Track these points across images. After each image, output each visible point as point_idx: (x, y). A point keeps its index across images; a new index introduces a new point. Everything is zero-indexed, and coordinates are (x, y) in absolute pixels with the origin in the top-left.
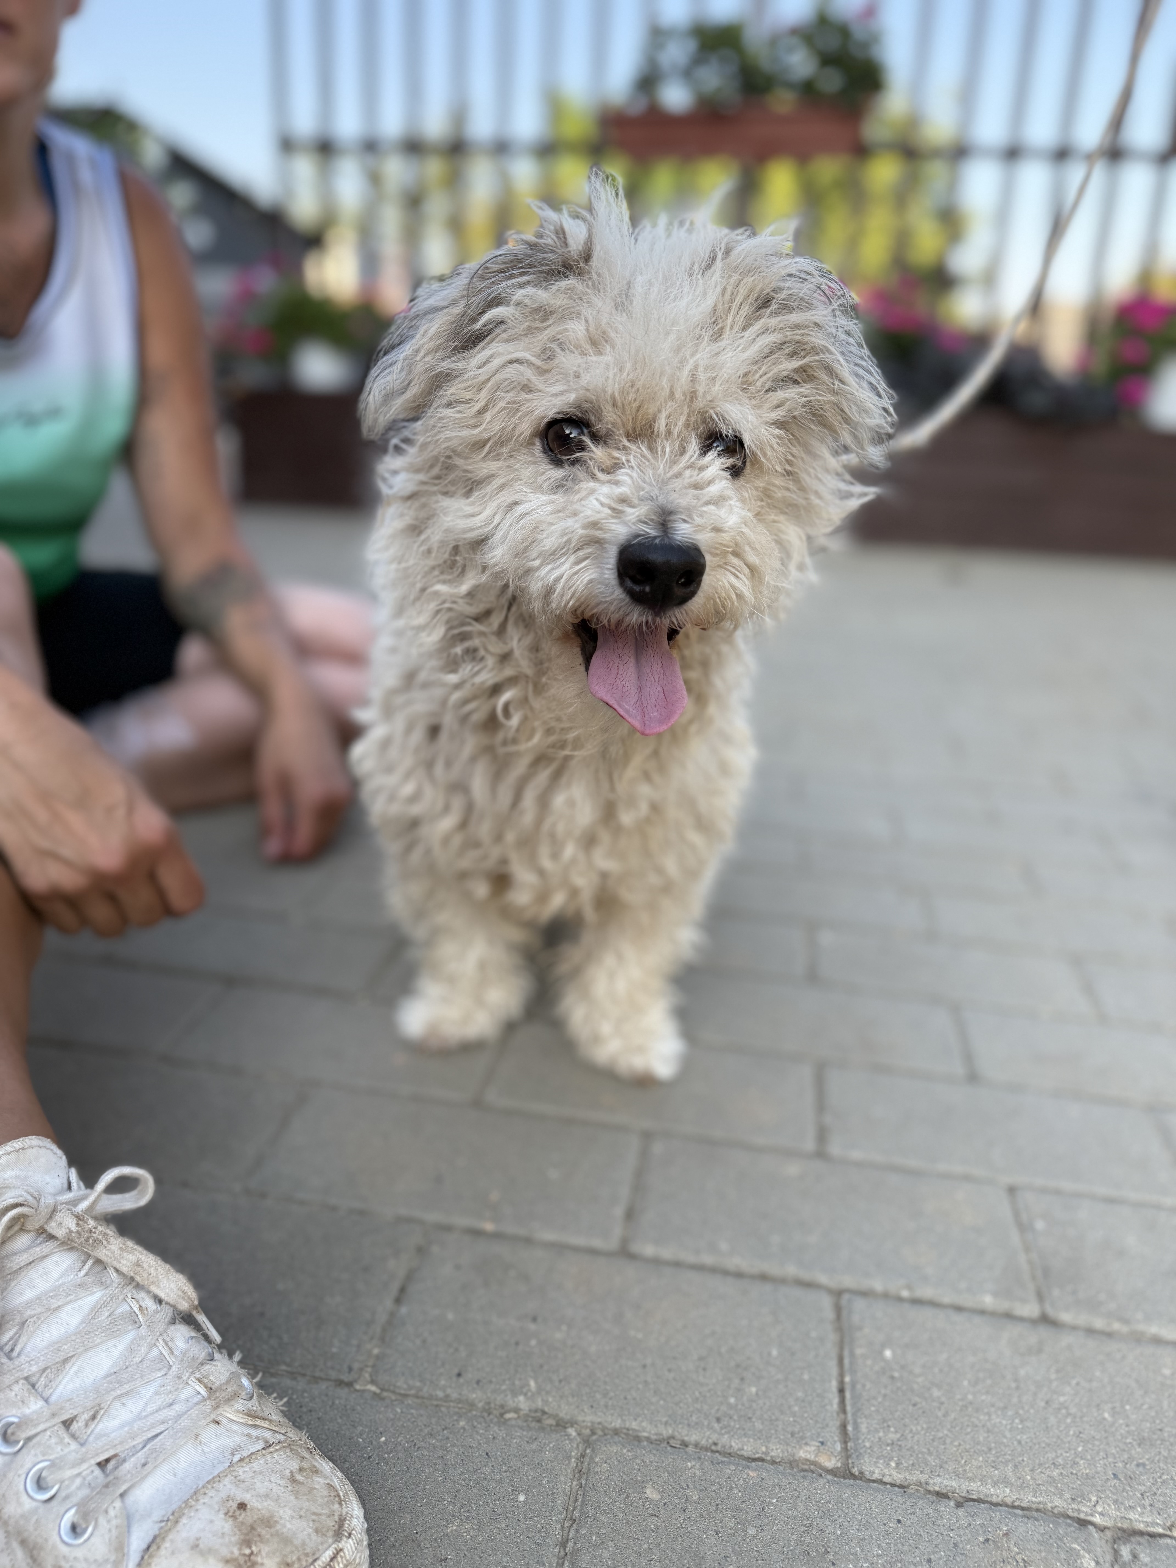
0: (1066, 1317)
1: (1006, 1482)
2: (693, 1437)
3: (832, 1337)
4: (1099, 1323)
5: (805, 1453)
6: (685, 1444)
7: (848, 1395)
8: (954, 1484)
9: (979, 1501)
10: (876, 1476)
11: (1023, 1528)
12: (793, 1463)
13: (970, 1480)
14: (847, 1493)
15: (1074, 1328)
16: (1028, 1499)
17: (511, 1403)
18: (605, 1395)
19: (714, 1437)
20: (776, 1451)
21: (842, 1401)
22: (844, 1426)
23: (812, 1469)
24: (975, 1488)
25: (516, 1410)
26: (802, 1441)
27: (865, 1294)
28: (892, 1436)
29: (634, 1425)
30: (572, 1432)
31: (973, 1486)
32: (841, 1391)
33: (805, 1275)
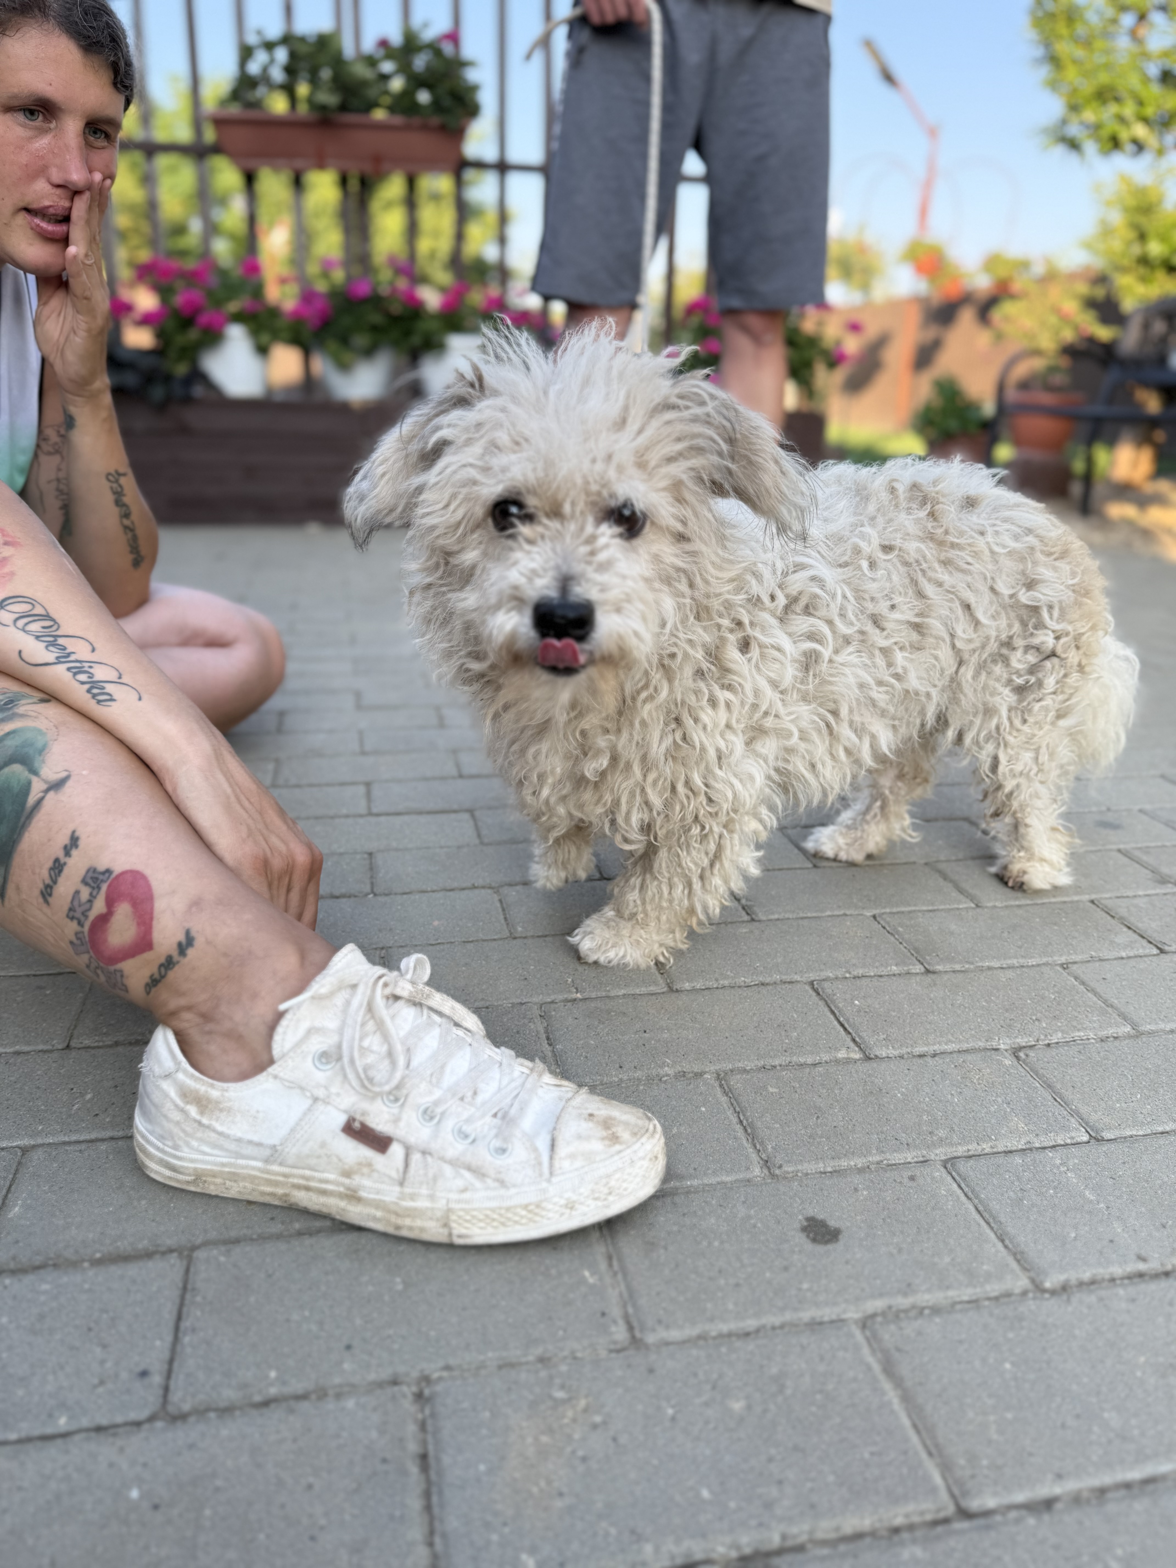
0: (939, 968)
1: (950, 1041)
2: (777, 1062)
3: (821, 1003)
4: (958, 967)
5: (842, 1054)
6: (775, 1067)
7: (846, 1026)
8: (926, 1049)
9: (942, 1053)
10: (884, 1055)
11: (969, 1057)
12: (837, 1061)
13: (934, 1044)
14: (875, 1065)
15: (946, 972)
16: (965, 1046)
17: (662, 1072)
18: (714, 1055)
19: (788, 1059)
20: (826, 1057)
21: (845, 1029)
22: (854, 1040)
23: (848, 1061)
24: (937, 1048)
25: (667, 1075)
26: (837, 1050)
27: (826, 979)
28: (882, 1037)
29: (740, 1065)
30: (707, 1076)
31: (936, 1047)
32: (842, 1025)
33: (787, 978)
